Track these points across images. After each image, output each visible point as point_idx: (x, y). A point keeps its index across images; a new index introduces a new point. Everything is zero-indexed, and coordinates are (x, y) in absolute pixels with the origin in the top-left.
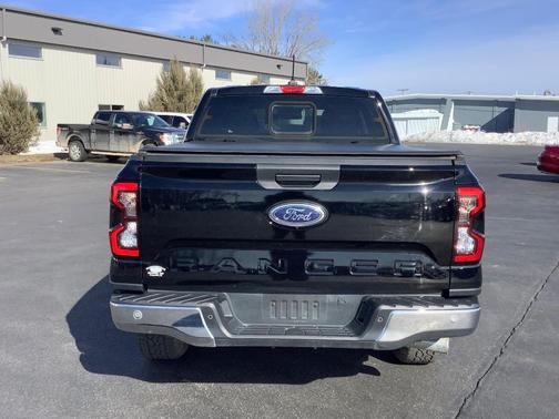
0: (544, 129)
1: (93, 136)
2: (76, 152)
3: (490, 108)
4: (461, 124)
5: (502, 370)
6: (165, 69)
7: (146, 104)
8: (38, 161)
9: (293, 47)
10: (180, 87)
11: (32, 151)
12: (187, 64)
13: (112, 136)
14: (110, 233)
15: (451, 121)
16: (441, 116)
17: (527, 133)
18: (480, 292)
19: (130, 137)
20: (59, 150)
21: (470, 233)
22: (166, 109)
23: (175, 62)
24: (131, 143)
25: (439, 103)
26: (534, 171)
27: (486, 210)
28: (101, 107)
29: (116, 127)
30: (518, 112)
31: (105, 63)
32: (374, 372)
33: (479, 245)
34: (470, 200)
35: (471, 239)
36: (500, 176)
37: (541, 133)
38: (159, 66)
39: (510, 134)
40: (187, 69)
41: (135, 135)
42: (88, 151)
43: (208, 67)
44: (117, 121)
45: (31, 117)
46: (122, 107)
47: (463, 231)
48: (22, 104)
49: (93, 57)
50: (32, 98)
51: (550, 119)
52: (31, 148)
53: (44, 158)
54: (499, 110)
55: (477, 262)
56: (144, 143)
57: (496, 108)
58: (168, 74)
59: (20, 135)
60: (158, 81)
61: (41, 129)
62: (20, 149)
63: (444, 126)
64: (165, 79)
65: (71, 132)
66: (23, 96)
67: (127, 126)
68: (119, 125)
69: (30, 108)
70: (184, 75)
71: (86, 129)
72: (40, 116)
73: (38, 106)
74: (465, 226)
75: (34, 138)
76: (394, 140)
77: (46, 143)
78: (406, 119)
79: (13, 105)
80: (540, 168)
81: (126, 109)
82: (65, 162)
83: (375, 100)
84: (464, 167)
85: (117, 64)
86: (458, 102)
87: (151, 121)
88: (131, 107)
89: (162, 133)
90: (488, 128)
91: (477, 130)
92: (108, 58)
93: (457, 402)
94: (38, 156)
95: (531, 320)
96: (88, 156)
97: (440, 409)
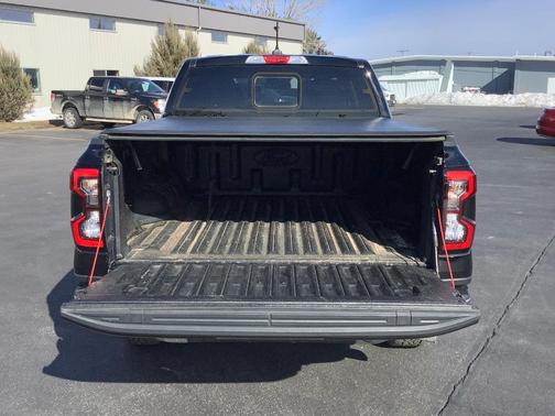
0: (544, 90)
1: (88, 103)
2: (70, 119)
3: (490, 69)
4: (461, 86)
5: (495, 352)
6: (160, 32)
7: (141, 69)
8: (33, 129)
9: (291, 8)
10: (175, 50)
11: (28, 118)
12: (182, 26)
13: (106, 102)
14: (72, 222)
15: (451, 82)
16: (441, 78)
17: (527, 95)
18: (469, 281)
19: (125, 103)
20: (54, 117)
21: (459, 220)
22: (162, 74)
23: (170, 24)
24: (125, 109)
25: (438, 64)
26: (533, 134)
27: (477, 194)
28: (95, 72)
29: (110, 93)
30: (518, 74)
31: (99, 27)
32: (361, 356)
33: (470, 232)
34: (460, 183)
35: (461, 226)
36: (499, 139)
37: (541, 94)
38: (153, 30)
39: (509, 95)
40: (182, 33)
41: (129, 100)
42: (83, 118)
43: (204, 29)
44: (111, 87)
45: (25, 83)
46: (117, 72)
47: (452, 218)
48: (15, 70)
49: (86, 22)
50: (25, 64)
51: (550, 79)
52: (25, 116)
53: (39, 125)
54: (499, 71)
55: (467, 250)
56: (138, 109)
57: (497, 69)
58: (163, 38)
59: (14, 102)
60: (153, 45)
61: (35, 96)
62: (15, 116)
63: (444, 88)
64: (160, 43)
65: (65, 99)
66: (16, 62)
67: (121, 92)
68: (113, 92)
69: (23, 74)
70: (179, 39)
71: (80, 96)
72: (34, 82)
73: (32, 72)
74: (454, 212)
75: (28, 105)
76: (384, 113)
77: (41, 110)
78: (405, 81)
79: (6, 72)
80: (538, 132)
81: (122, 75)
82: (60, 129)
83: (364, 71)
84: (454, 149)
85: (111, 28)
86: (458, 63)
87: (145, 87)
88: (126, 72)
89: (157, 100)
90: (488, 89)
91: (476, 91)
92: (102, 22)
93: (447, 389)
94: (33, 123)
95: (525, 297)
96: (82, 123)
97: (428, 398)
